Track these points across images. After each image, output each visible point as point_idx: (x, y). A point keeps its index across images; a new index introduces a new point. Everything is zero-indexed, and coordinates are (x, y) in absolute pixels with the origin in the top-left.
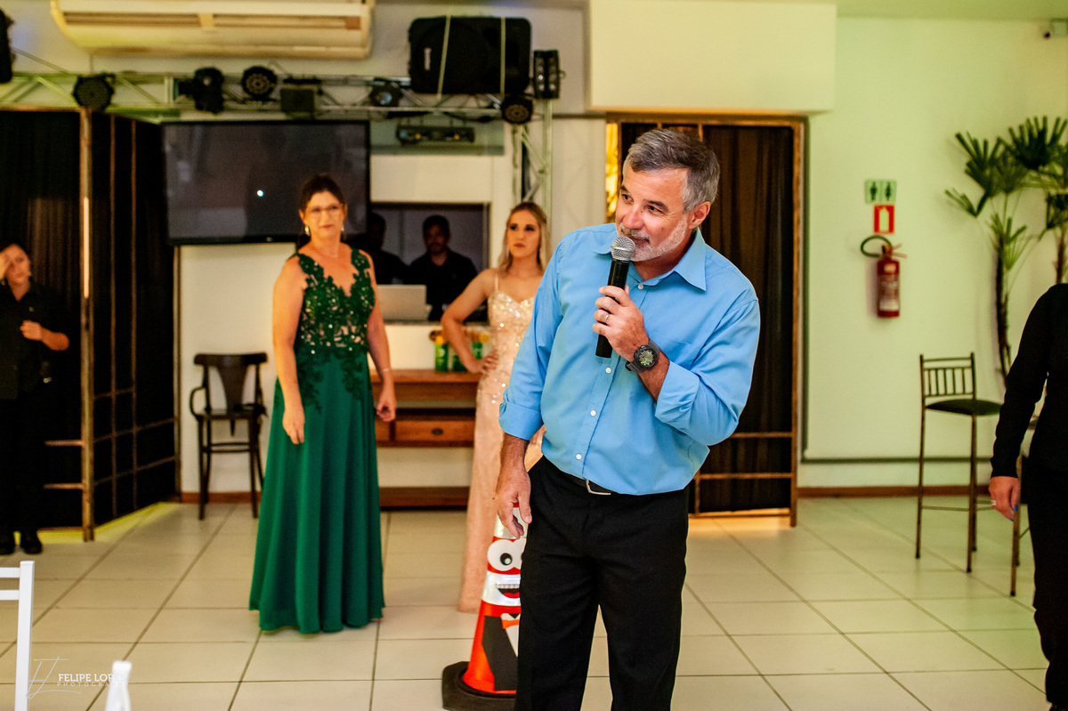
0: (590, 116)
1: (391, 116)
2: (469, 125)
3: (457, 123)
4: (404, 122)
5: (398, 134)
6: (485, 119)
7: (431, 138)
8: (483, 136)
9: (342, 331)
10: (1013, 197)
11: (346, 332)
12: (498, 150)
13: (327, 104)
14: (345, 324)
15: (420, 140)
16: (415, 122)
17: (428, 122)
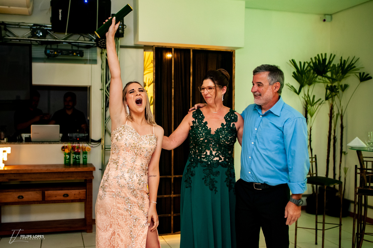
0: (137, 47)
1: (42, 43)
2: (80, 49)
3: (75, 48)
4: (49, 46)
5: (45, 52)
6: (88, 47)
7: (62, 54)
8: (88, 55)
9: (207, 153)
10: (312, 86)
11: (208, 154)
12: (94, 61)
13: (9, 36)
14: (209, 149)
15: (57, 55)
16: (54, 47)
17: (60, 47)
